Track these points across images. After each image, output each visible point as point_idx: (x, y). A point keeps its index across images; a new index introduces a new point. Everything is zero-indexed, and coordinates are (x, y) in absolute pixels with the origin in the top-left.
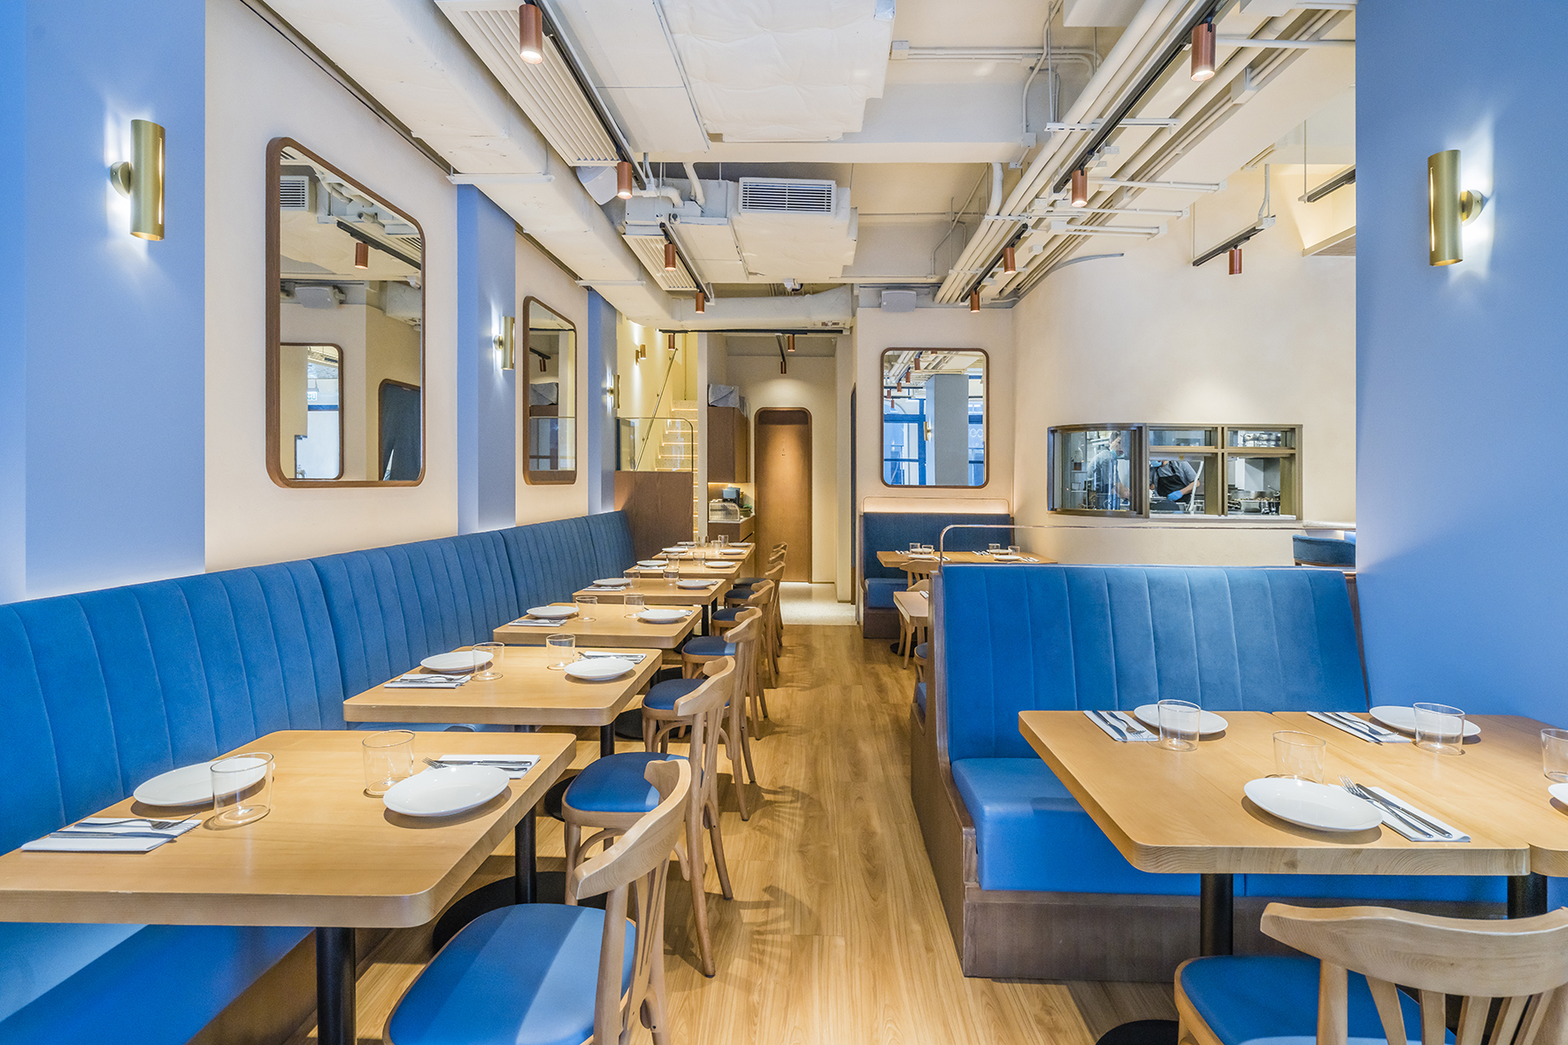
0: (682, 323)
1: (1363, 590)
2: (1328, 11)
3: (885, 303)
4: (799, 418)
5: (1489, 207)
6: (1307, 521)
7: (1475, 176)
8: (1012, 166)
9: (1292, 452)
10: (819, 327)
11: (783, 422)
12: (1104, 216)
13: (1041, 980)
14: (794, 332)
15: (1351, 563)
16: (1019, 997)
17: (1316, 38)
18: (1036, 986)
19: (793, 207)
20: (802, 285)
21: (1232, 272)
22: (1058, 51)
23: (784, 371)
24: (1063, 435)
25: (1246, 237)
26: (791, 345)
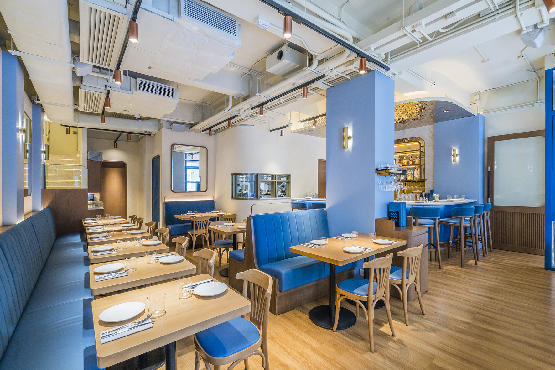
0: (78, 124)
1: (328, 213)
2: (319, 88)
3: (174, 128)
4: (122, 166)
5: (352, 139)
6: (292, 198)
7: (350, 132)
8: (235, 97)
9: (289, 181)
10: (143, 132)
11: (114, 167)
12: (254, 116)
13: (291, 310)
14: (130, 133)
15: (325, 207)
16: (289, 314)
17: (317, 92)
18: (290, 312)
19: (158, 93)
20: (141, 117)
21: (281, 135)
22: (254, 71)
23: (115, 146)
24: (235, 176)
25: (285, 127)
26: (129, 138)
